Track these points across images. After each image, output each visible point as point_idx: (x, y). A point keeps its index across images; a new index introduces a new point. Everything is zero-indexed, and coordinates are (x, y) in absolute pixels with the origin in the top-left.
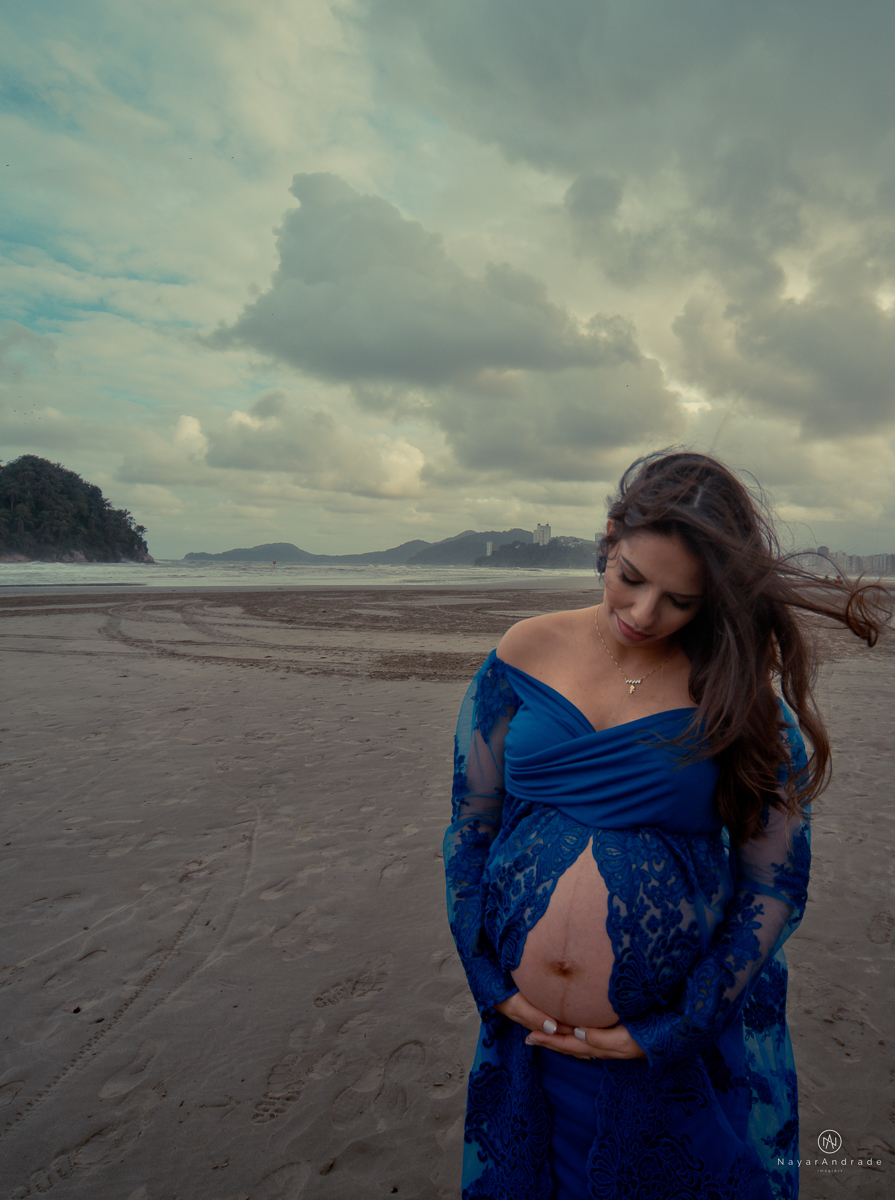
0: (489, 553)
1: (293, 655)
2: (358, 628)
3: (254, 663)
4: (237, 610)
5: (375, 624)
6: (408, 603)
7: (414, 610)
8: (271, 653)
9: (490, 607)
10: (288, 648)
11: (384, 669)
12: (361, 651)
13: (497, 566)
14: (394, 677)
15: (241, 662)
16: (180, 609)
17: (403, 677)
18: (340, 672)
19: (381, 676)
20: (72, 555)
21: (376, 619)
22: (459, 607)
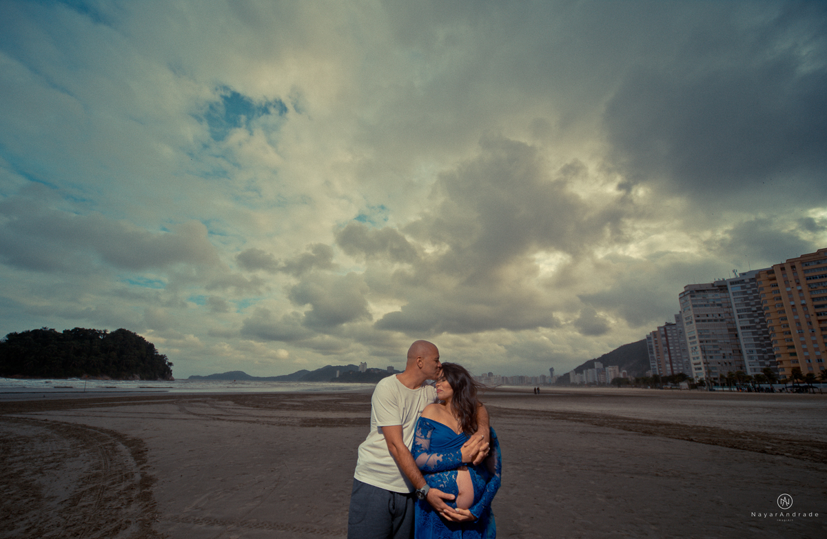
0: (337, 376)
1: (266, 419)
2: (287, 409)
3: (254, 422)
4: (230, 403)
5: (294, 408)
6: (305, 399)
7: (307, 402)
8: (257, 418)
9: (341, 401)
10: (263, 417)
11: (305, 424)
12: (293, 418)
13: (341, 382)
14: (310, 426)
15: (249, 422)
16: (205, 402)
17: (314, 426)
18: (289, 425)
19: (305, 426)
20: (133, 377)
21: (293, 406)
22: (327, 401)
